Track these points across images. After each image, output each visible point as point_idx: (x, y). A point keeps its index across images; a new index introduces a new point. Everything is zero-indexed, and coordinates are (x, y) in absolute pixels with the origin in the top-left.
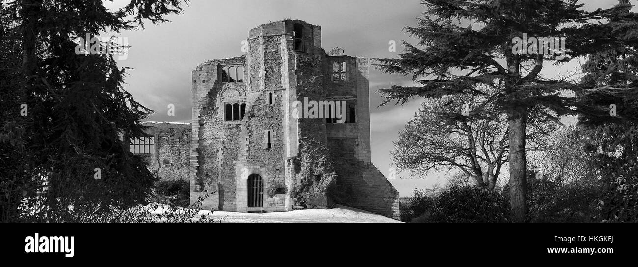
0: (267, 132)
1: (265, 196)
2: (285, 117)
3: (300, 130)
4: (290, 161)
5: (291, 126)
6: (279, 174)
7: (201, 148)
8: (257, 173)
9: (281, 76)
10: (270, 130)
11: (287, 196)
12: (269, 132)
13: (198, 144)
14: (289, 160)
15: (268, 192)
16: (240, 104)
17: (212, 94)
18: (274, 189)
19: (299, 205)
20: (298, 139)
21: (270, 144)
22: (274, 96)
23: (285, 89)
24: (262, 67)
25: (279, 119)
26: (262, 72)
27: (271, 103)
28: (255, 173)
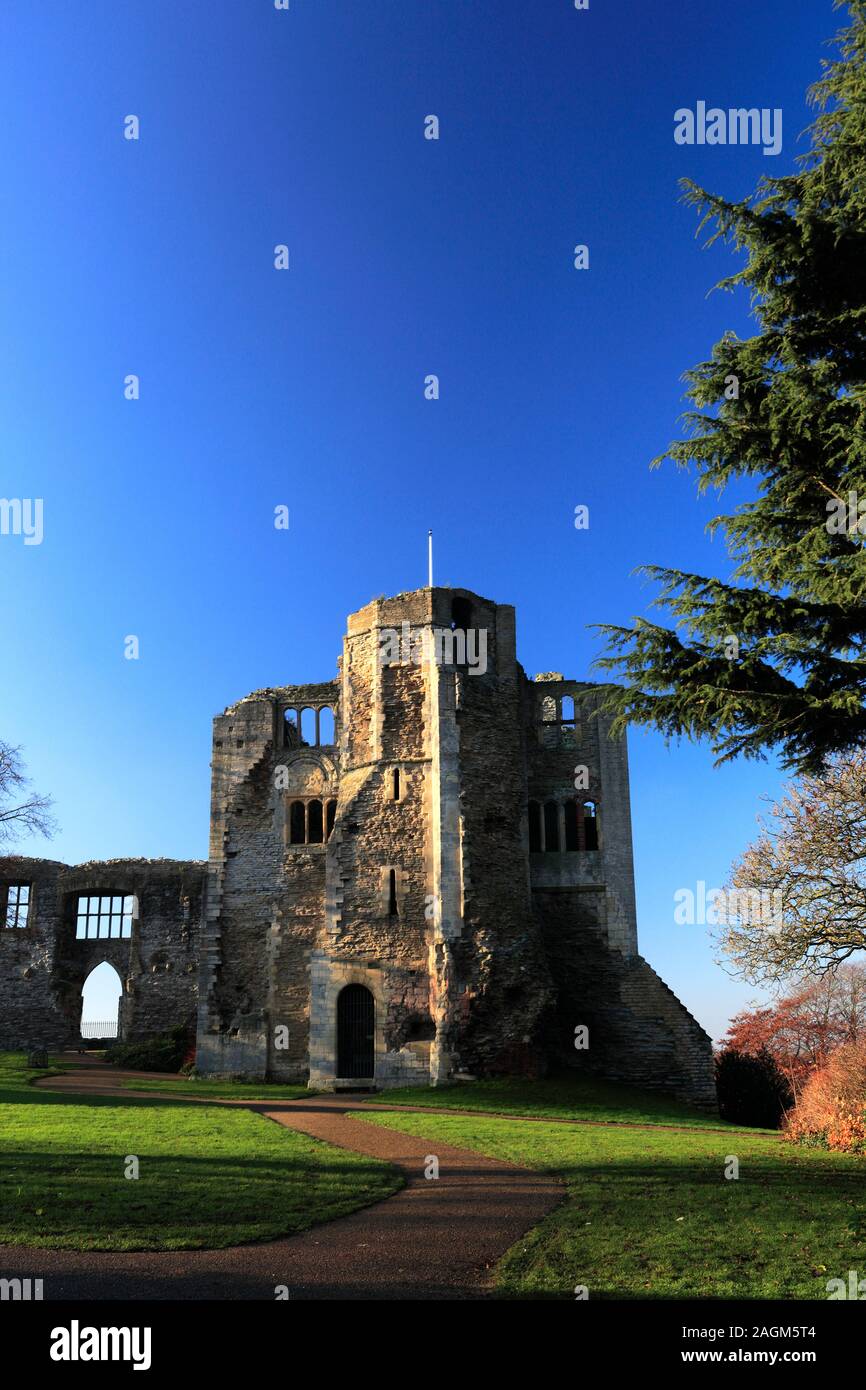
0: (385, 871)
1: (380, 1046)
2: (431, 832)
3: (467, 865)
4: (444, 947)
5: (445, 855)
6: (414, 986)
7: (227, 914)
8: (361, 982)
9: (422, 727)
10: (394, 867)
11: (434, 1048)
12: (392, 872)
13: (221, 906)
14: (439, 948)
15: (388, 1035)
16: (325, 802)
17: (260, 776)
18: (403, 1027)
19: (464, 1072)
20: (463, 888)
21: (393, 903)
22: (404, 778)
23: (430, 761)
24: (376, 705)
25: (415, 838)
26: (376, 717)
27: (397, 796)
28: (355, 981)
